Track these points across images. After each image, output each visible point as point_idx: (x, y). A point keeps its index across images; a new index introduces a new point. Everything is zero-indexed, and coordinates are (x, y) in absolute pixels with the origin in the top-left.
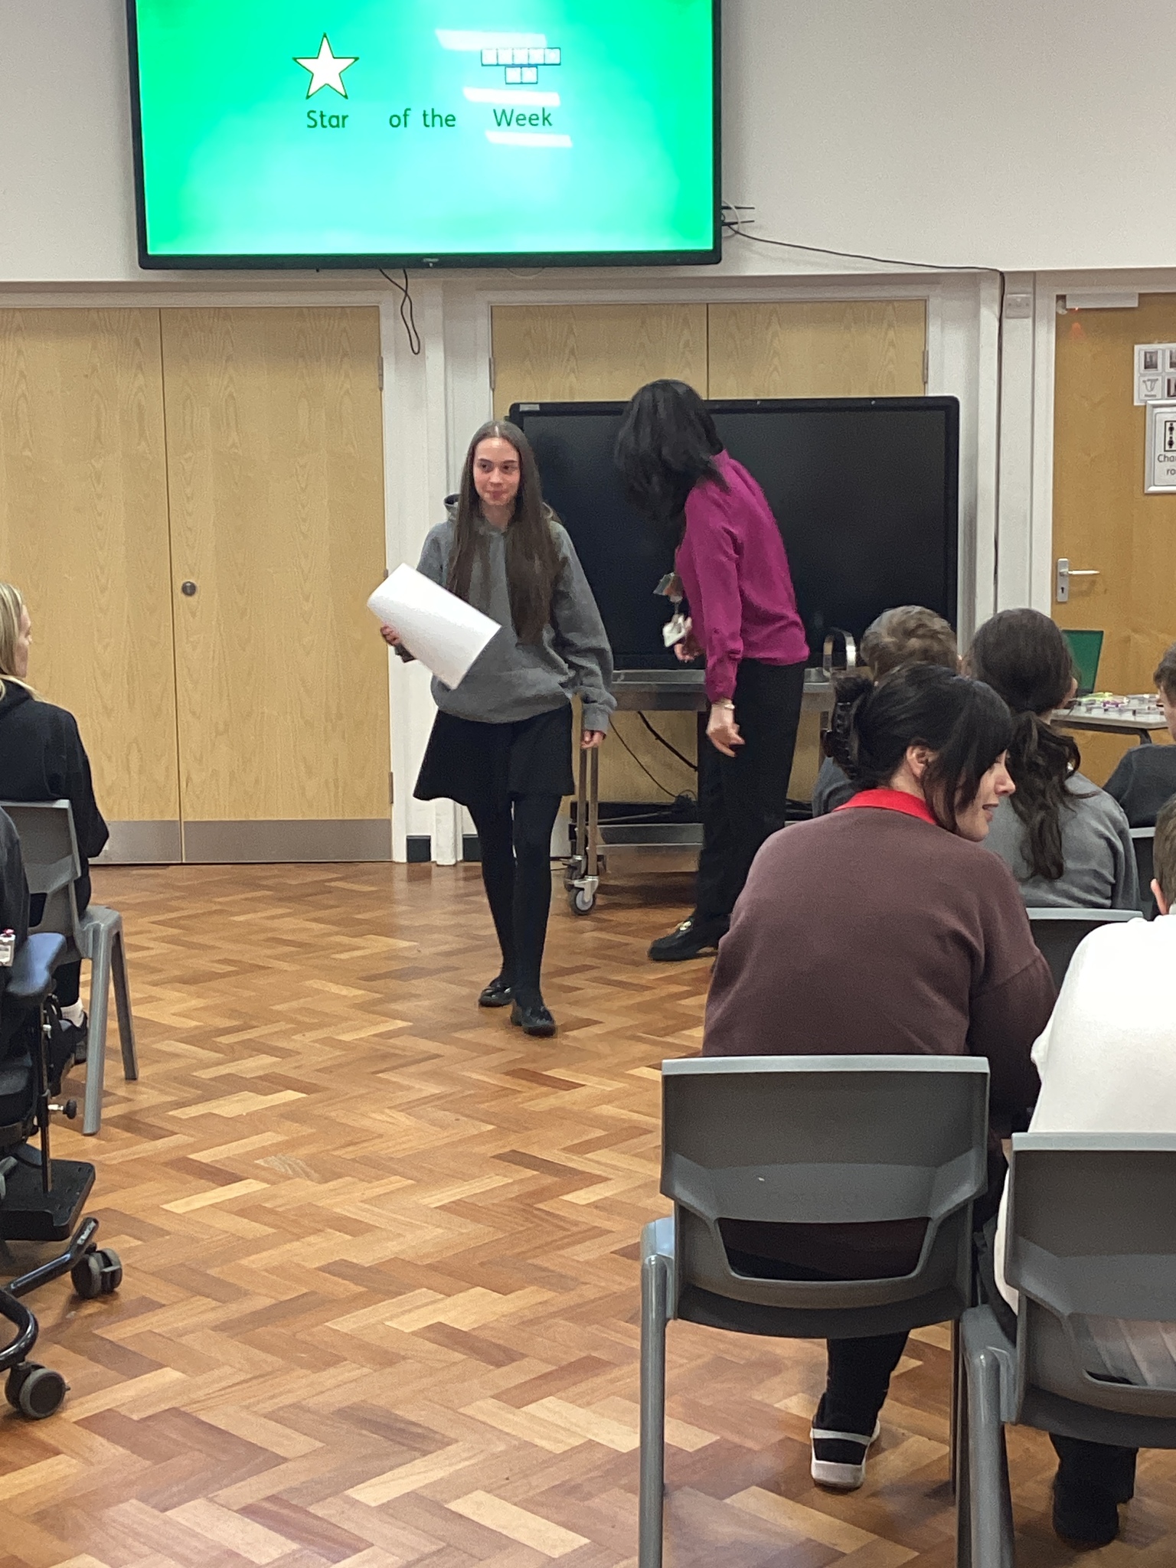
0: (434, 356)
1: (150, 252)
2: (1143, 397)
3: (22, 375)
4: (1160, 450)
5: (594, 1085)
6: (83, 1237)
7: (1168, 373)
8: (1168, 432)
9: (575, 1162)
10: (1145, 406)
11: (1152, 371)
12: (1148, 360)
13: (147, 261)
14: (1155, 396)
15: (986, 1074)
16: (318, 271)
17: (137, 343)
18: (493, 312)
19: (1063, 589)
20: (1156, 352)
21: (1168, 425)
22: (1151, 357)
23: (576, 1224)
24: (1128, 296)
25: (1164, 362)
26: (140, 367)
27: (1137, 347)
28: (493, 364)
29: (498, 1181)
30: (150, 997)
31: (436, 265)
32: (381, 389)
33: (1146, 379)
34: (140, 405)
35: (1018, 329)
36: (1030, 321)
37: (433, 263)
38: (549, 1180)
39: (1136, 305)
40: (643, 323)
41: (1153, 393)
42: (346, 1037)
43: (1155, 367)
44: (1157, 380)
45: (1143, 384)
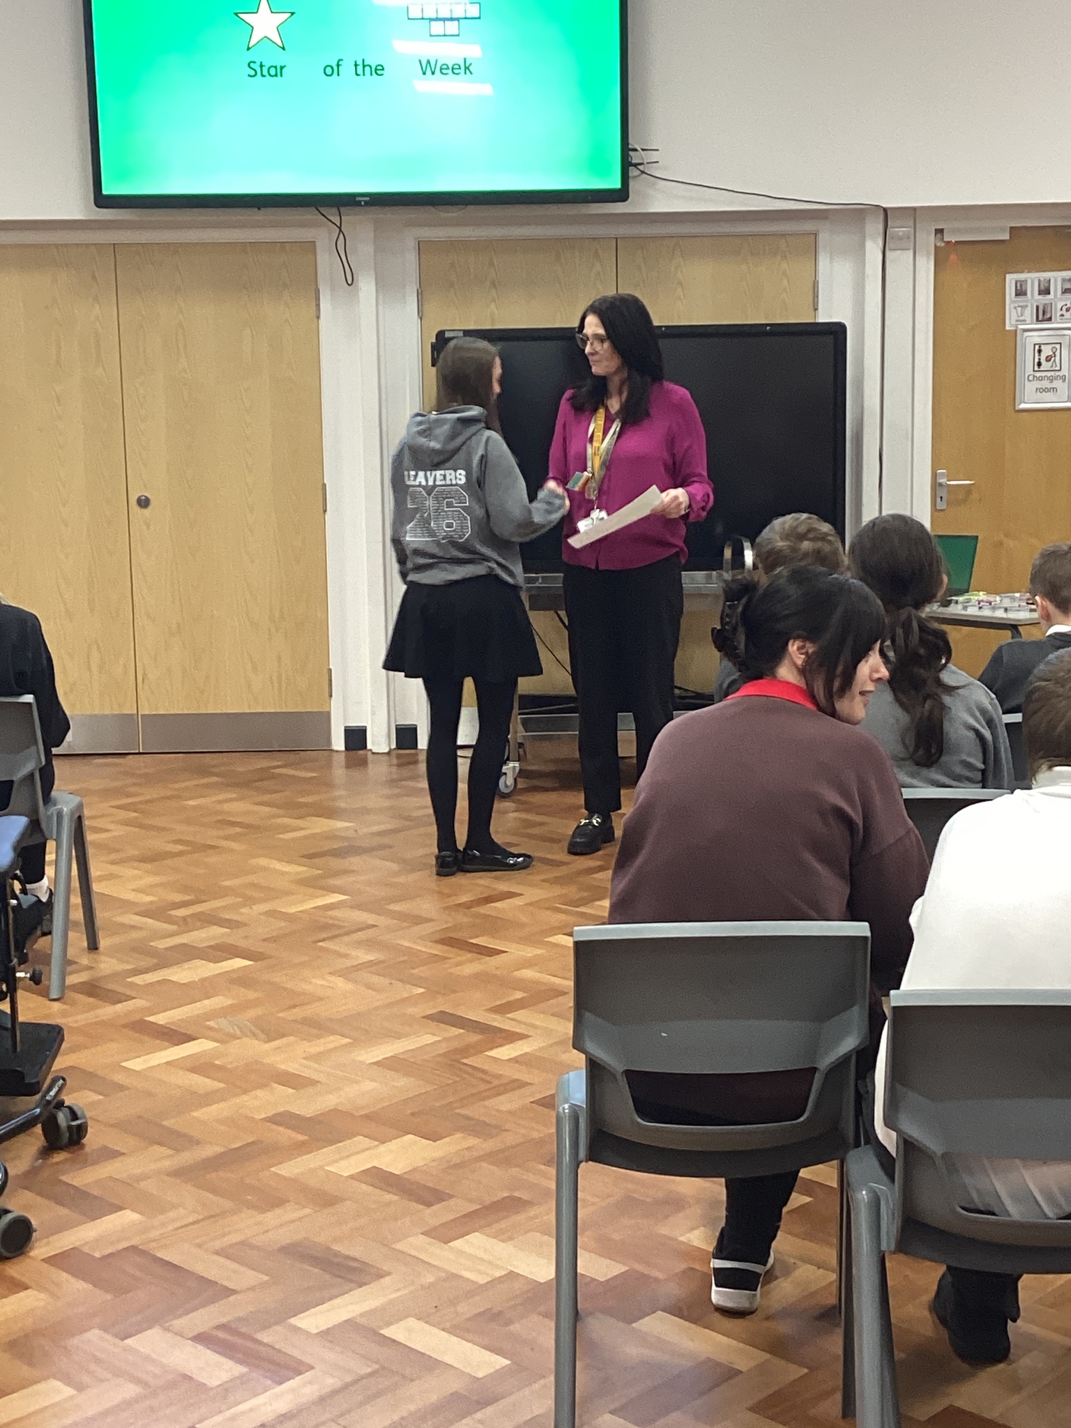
0: (367, 287)
1: (105, 192)
2: (1014, 322)
4: (1029, 370)
5: (516, 951)
6: (52, 1093)
7: (1036, 301)
8: (1037, 354)
9: (498, 1021)
10: (1016, 331)
11: (1022, 298)
12: (1019, 288)
13: (102, 201)
14: (1025, 321)
15: (865, 938)
16: (259, 209)
17: (94, 277)
18: (422, 247)
19: (941, 498)
20: (1026, 281)
21: (1037, 347)
22: (1021, 286)
23: (499, 1077)
24: (1002, 230)
25: (1033, 289)
26: (96, 299)
27: (1008, 277)
28: (420, 295)
29: (429, 1039)
30: (111, 874)
31: (367, 203)
32: (318, 317)
33: (1016, 305)
34: (96, 331)
35: (900, 261)
36: (911, 253)
37: (365, 202)
38: (474, 1038)
39: (1007, 237)
40: (558, 256)
41: (1021, 318)
42: (290, 910)
43: (1025, 294)
44: (1027, 306)
45: (1013, 310)
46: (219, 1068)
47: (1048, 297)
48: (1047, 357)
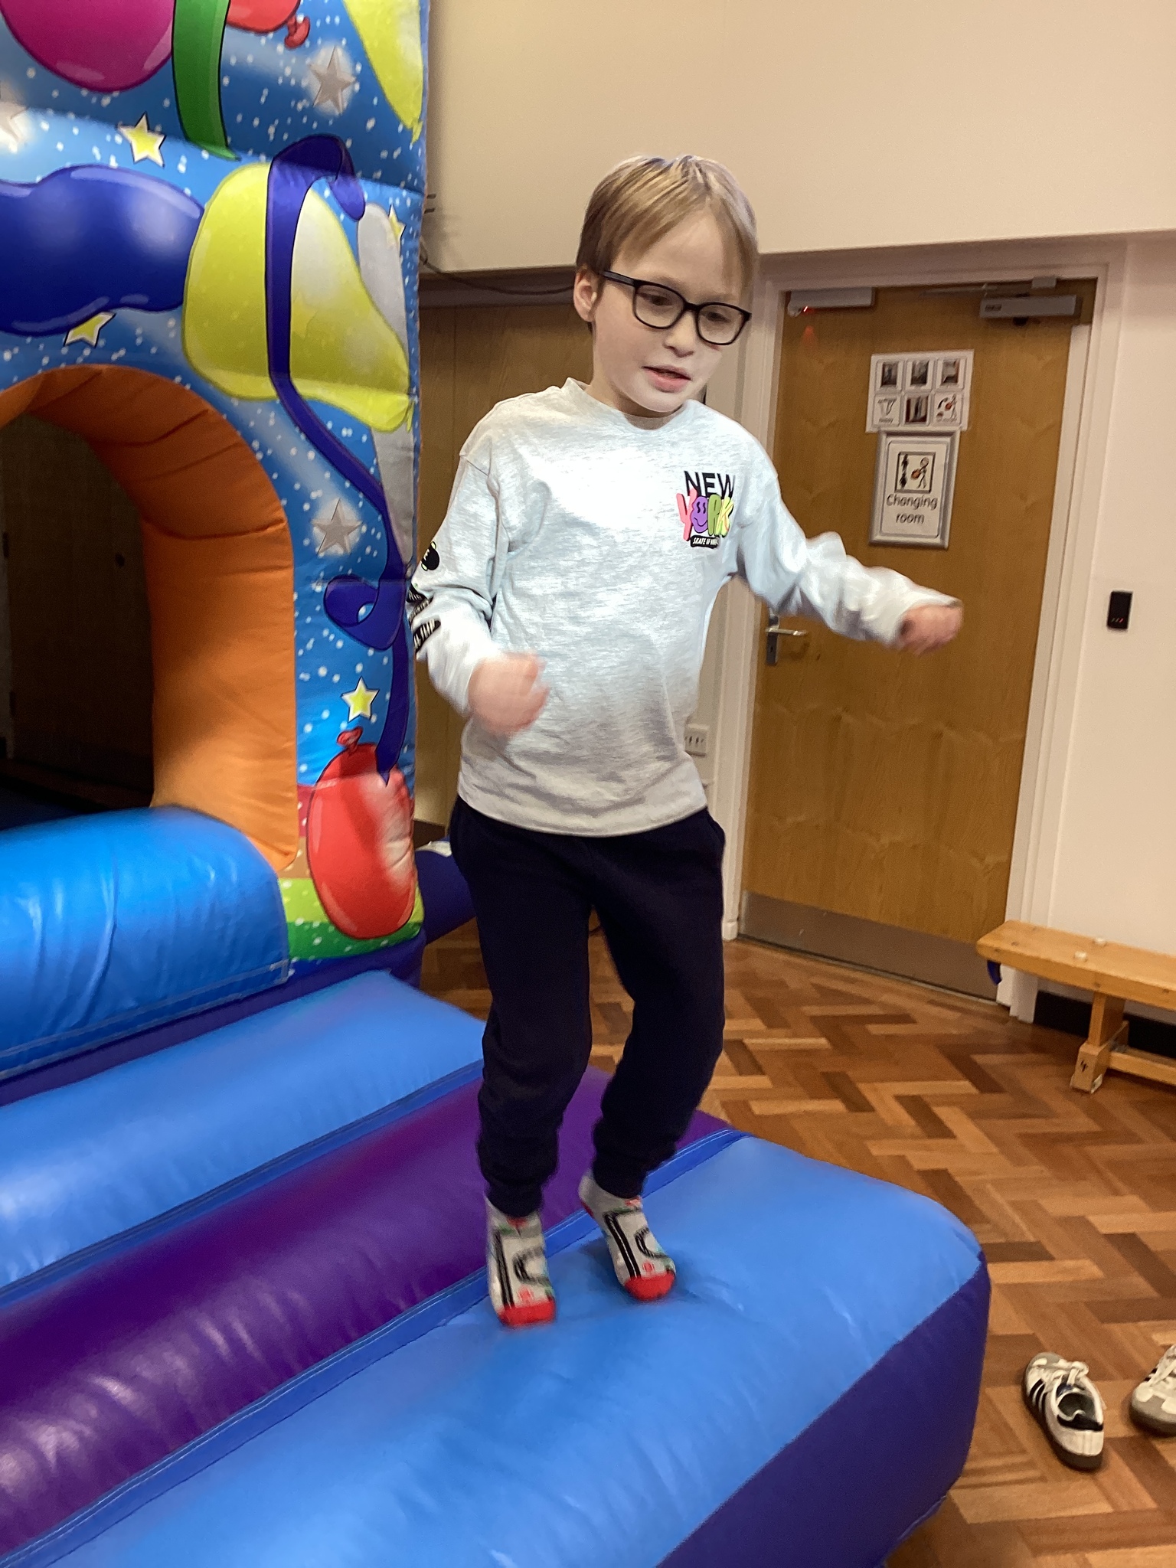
2: (876, 422)
4: (891, 490)
7: (909, 392)
8: (901, 468)
10: (879, 433)
11: (890, 389)
12: (887, 374)
14: (891, 421)
20: (896, 365)
21: (902, 458)
22: (890, 371)
24: (862, 292)
25: (904, 376)
27: (875, 358)
33: (882, 398)
39: (867, 301)
41: (888, 417)
43: (894, 383)
44: (895, 400)
45: (877, 406)
47: (923, 388)
48: (914, 473)
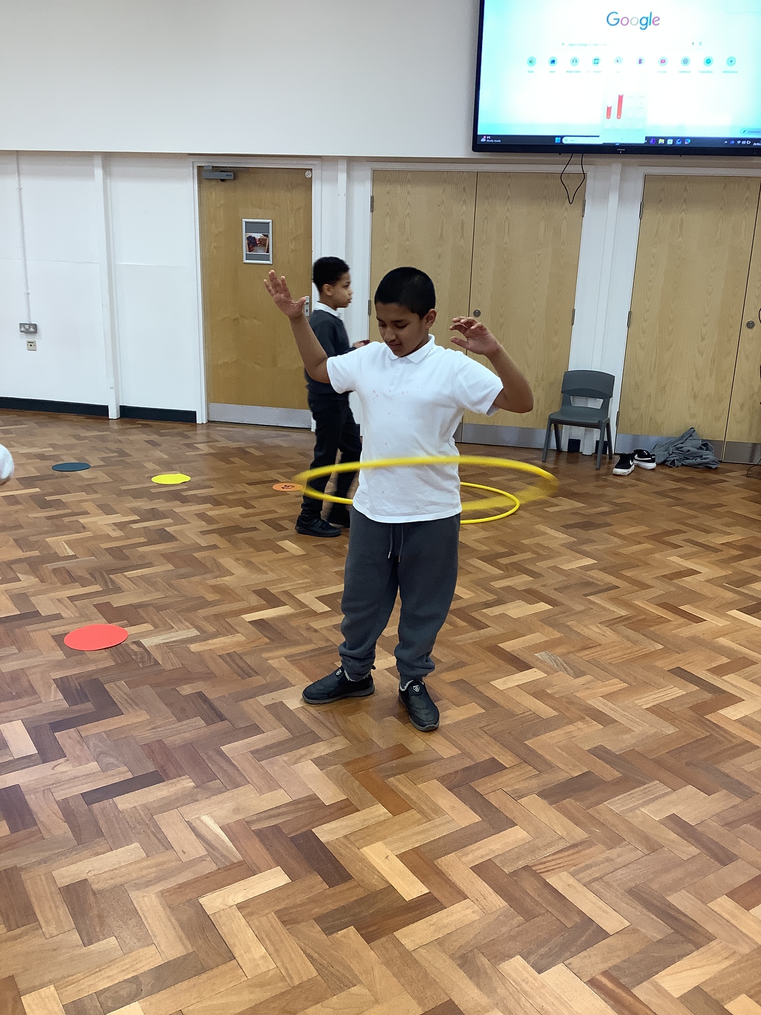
0: (613, 199)
3: (409, 204)
13: (477, 147)
16: (560, 154)
17: (464, 190)
18: (646, 178)
26: (465, 202)
28: (642, 206)
29: (677, 692)
31: (623, 153)
32: (583, 216)
34: (463, 221)
37: (622, 151)
38: (703, 694)
40: (725, 187)
42: (566, 567)
46: (550, 696)
